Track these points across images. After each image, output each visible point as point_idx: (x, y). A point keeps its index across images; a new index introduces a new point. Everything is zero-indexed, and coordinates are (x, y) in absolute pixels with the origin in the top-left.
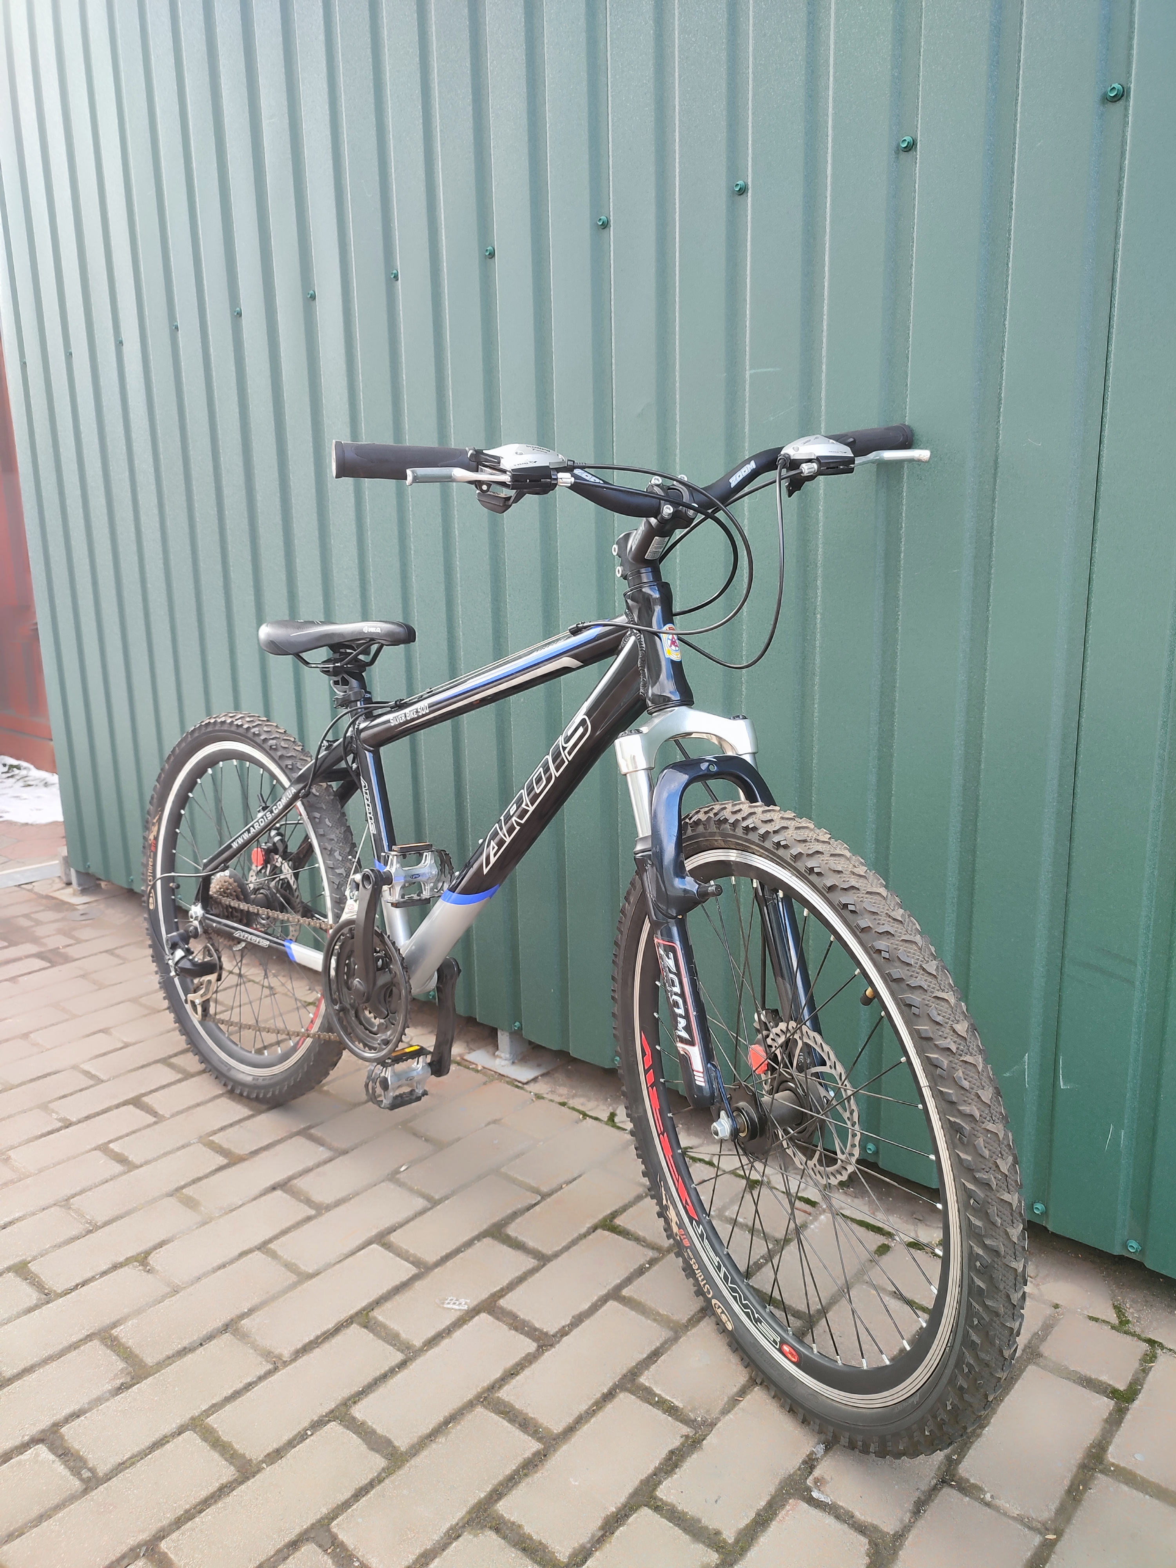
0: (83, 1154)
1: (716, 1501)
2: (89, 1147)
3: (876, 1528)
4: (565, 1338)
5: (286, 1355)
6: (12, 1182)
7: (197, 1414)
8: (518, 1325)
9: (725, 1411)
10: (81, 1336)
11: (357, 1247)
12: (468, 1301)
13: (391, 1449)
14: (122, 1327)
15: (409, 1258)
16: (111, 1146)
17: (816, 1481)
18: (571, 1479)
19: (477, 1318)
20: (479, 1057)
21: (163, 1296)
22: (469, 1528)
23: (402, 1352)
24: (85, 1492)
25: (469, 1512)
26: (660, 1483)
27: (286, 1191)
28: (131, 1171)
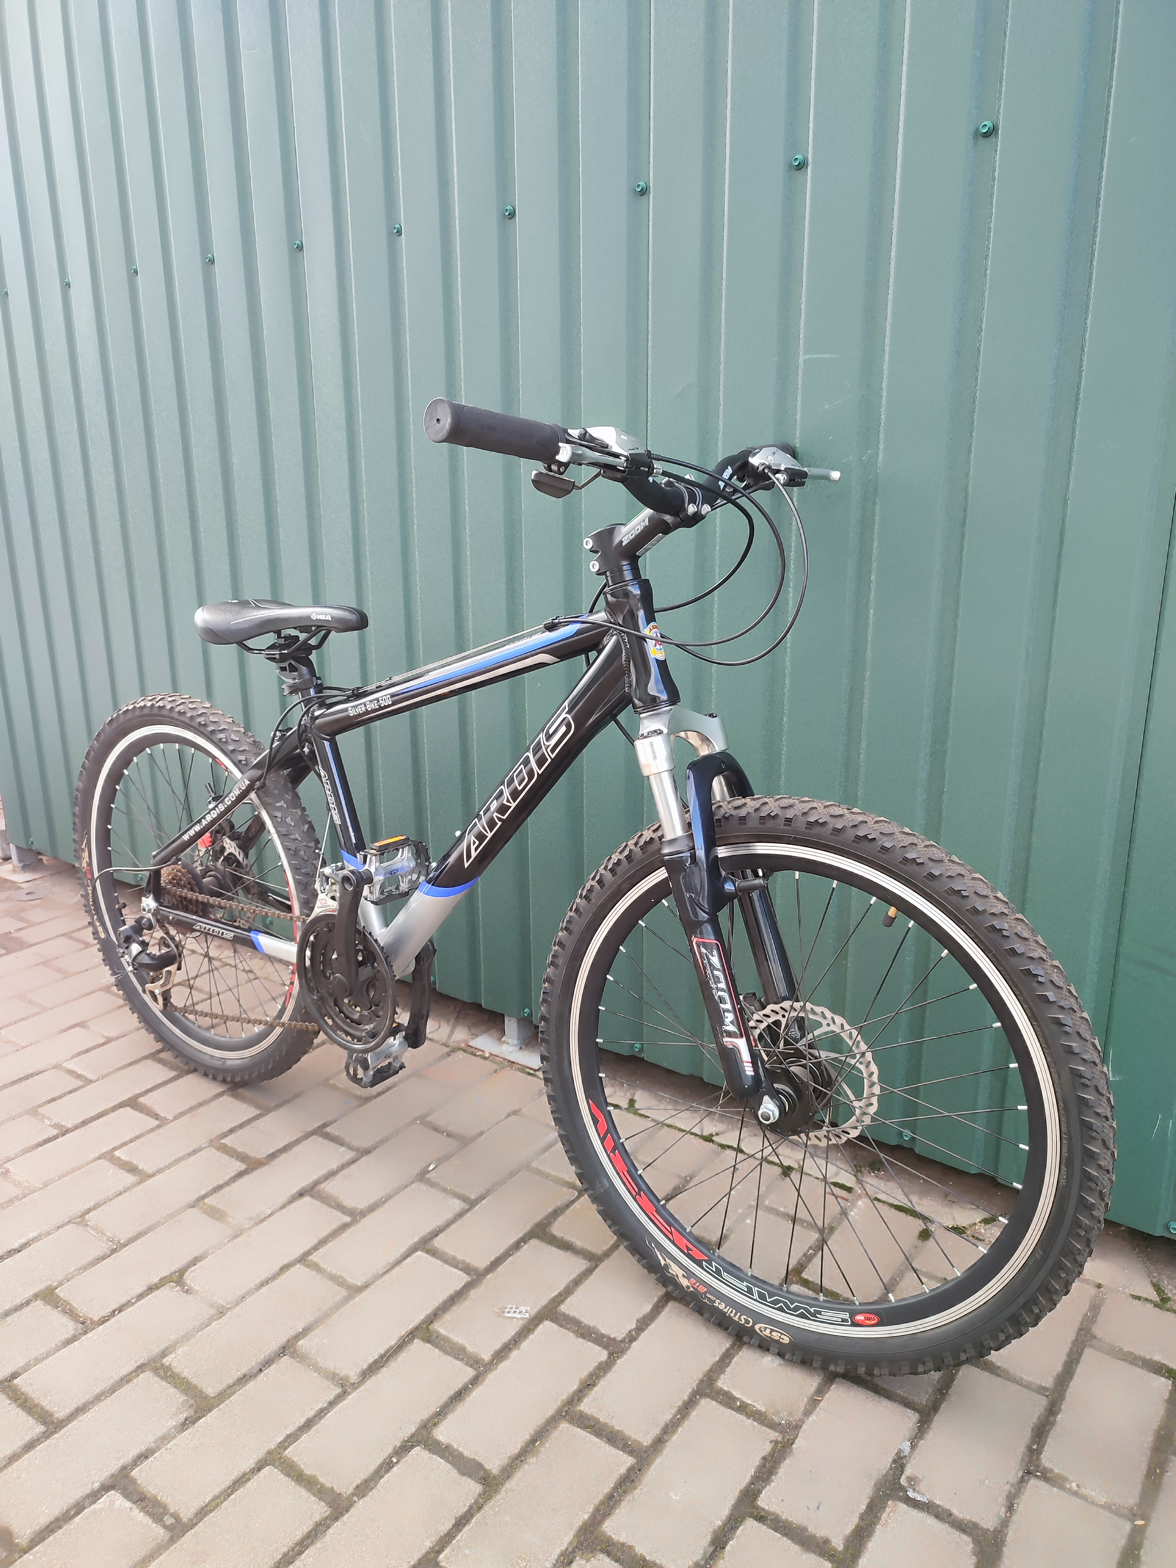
0: (88, 1164)
1: (818, 1508)
2: (92, 1156)
3: (975, 1526)
4: (634, 1343)
5: (353, 1376)
6: (17, 1198)
7: (273, 1447)
8: (586, 1333)
9: (808, 1413)
10: (132, 1368)
11: (401, 1256)
12: (529, 1309)
13: (482, 1472)
14: (173, 1356)
15: (458, 1265)
16: (117, 1153)
17: (910, 1479)
18: (672, 1494)
19: (541, 1326)
20: (485, 1043)
21: (208, 1319)
22: (580, 1553)
23: (471, 1366)
24: (173, 1540)
25: (577, 1536)
26: (759, 1492)
27: (313, 1197)
28: (145, 1181)
